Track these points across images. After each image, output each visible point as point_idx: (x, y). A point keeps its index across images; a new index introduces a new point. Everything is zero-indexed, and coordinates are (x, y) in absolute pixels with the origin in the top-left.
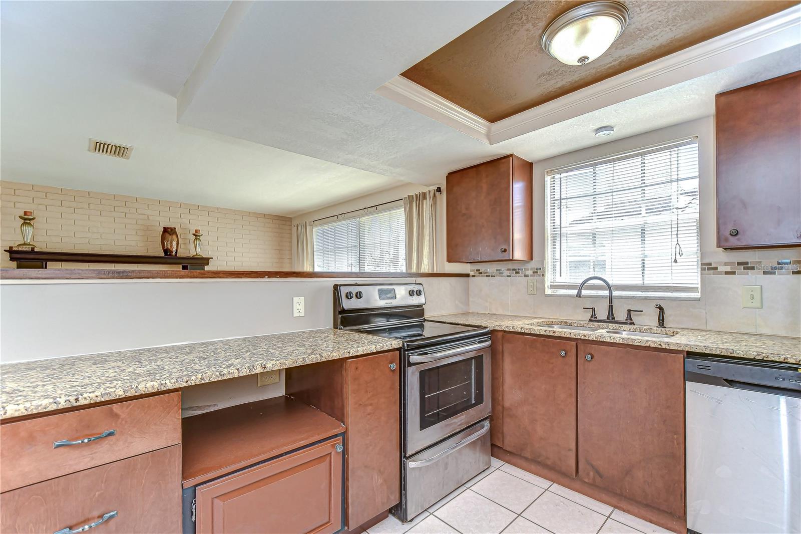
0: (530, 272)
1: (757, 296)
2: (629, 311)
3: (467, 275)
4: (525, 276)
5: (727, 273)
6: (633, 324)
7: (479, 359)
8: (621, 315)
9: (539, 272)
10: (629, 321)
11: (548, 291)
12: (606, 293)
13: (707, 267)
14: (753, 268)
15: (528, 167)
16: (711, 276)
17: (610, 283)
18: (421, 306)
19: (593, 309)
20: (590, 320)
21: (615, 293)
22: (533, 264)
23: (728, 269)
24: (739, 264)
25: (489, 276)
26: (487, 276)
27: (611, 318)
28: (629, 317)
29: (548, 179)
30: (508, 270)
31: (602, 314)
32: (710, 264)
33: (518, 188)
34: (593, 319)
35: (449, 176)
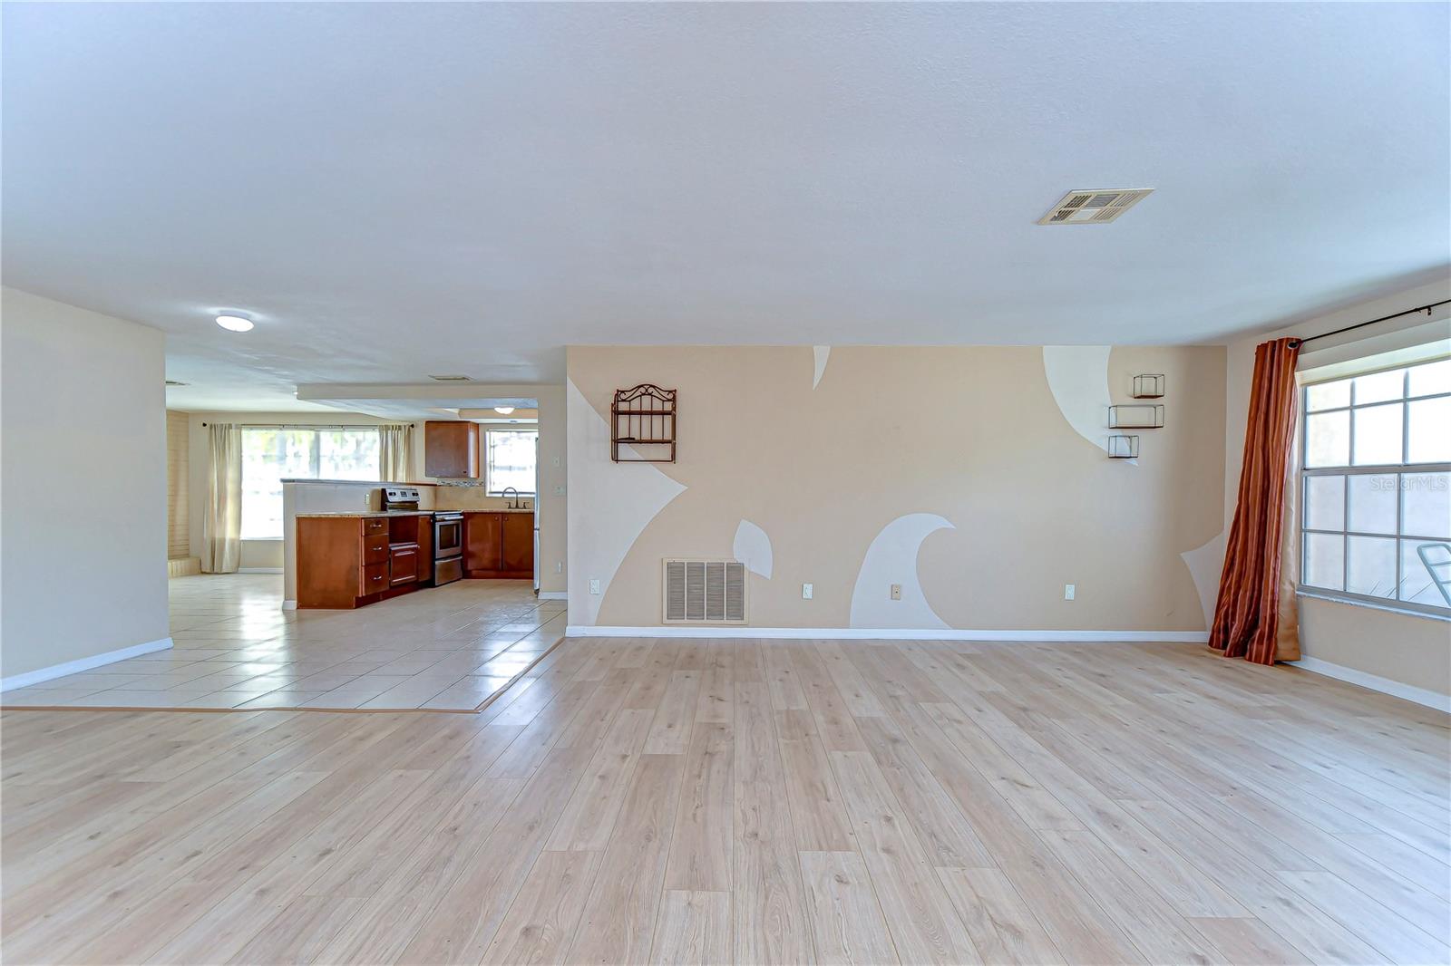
0: (477, 484)
2: (525, 503)
3: (436, 485)
6: (526, 508)
7: (457, 525)
8: (521, 505)
9: (483, 484)
10: (524, 508)
11: (488, 495)
12: (515, 495)
15: (477, 425)
17: (517, 491)
18: (416, 502)
19: (509, 502)
21: (519, 496)
22: (480, 480)
26: (449, 486)
27: (517, 507)
28: (524, 505)
29: (487, 433)
30: (464, 482)
31: (513, 505)
33: (472, 436)
34: (510, 507)
35: (427, 422)
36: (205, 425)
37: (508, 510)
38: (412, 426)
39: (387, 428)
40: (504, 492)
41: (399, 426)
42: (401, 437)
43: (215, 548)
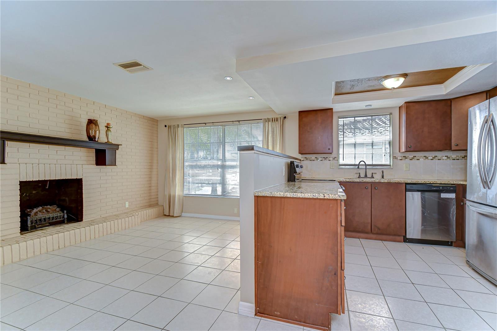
0: (331, 159)
1: (408, 167)
2: (372, 173)
3: (301, 160)
4: (329, 160)
5: (400, 160)
6: (374, 178)
8: (369, 175)
9: (336, 158)
10: (372, 177)
13: (395, 158)
14: (407, 158)
16: (395, 160)
17: (367, 163)
19: (360, 173)
20: (358, 178)
22: (333, 156)
23: (401, 158)
24: (404, 157)
25: (311, 160)
26: (310, 160)
27: (366, 176)
28: (372, 175)
30: (321, 158)
31: (362, 175)
32: (396, 157)
34: (359, 177)
35: (300, 112)
36: (166, 126)
37: (358, 180)
38: (285, 117)
39: (268, 120)
40: (359, 165)
41: (277, 119)
42: (277, 125)
43: (170, 201)
